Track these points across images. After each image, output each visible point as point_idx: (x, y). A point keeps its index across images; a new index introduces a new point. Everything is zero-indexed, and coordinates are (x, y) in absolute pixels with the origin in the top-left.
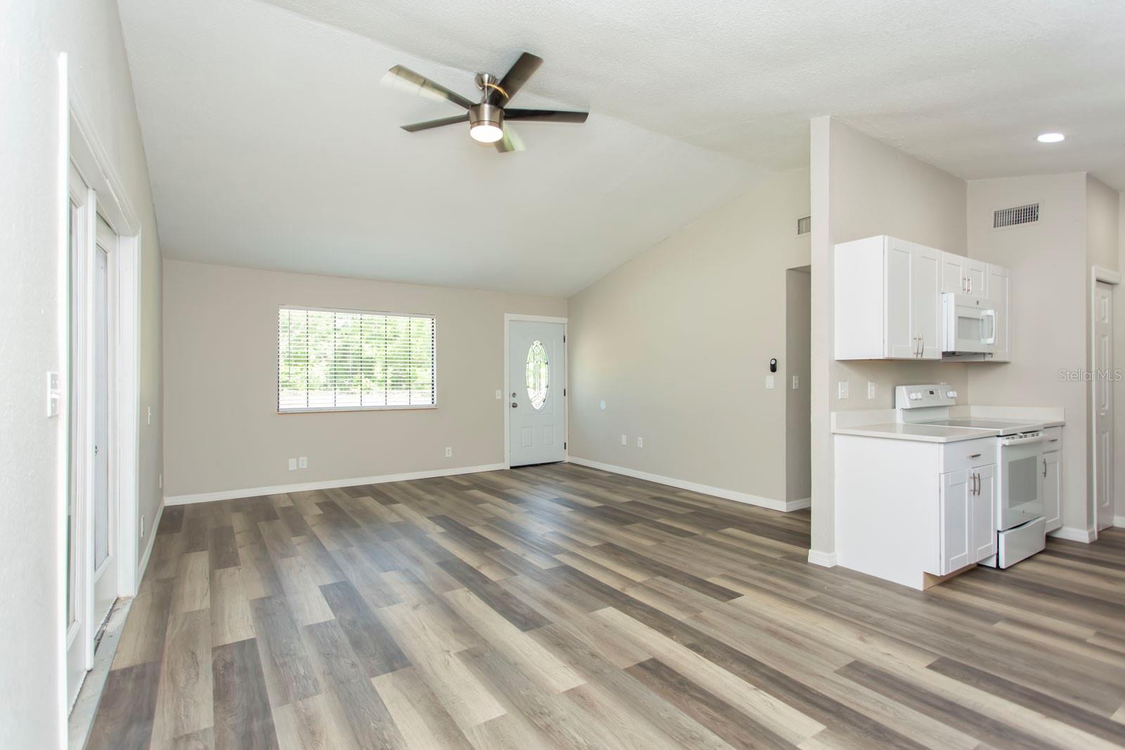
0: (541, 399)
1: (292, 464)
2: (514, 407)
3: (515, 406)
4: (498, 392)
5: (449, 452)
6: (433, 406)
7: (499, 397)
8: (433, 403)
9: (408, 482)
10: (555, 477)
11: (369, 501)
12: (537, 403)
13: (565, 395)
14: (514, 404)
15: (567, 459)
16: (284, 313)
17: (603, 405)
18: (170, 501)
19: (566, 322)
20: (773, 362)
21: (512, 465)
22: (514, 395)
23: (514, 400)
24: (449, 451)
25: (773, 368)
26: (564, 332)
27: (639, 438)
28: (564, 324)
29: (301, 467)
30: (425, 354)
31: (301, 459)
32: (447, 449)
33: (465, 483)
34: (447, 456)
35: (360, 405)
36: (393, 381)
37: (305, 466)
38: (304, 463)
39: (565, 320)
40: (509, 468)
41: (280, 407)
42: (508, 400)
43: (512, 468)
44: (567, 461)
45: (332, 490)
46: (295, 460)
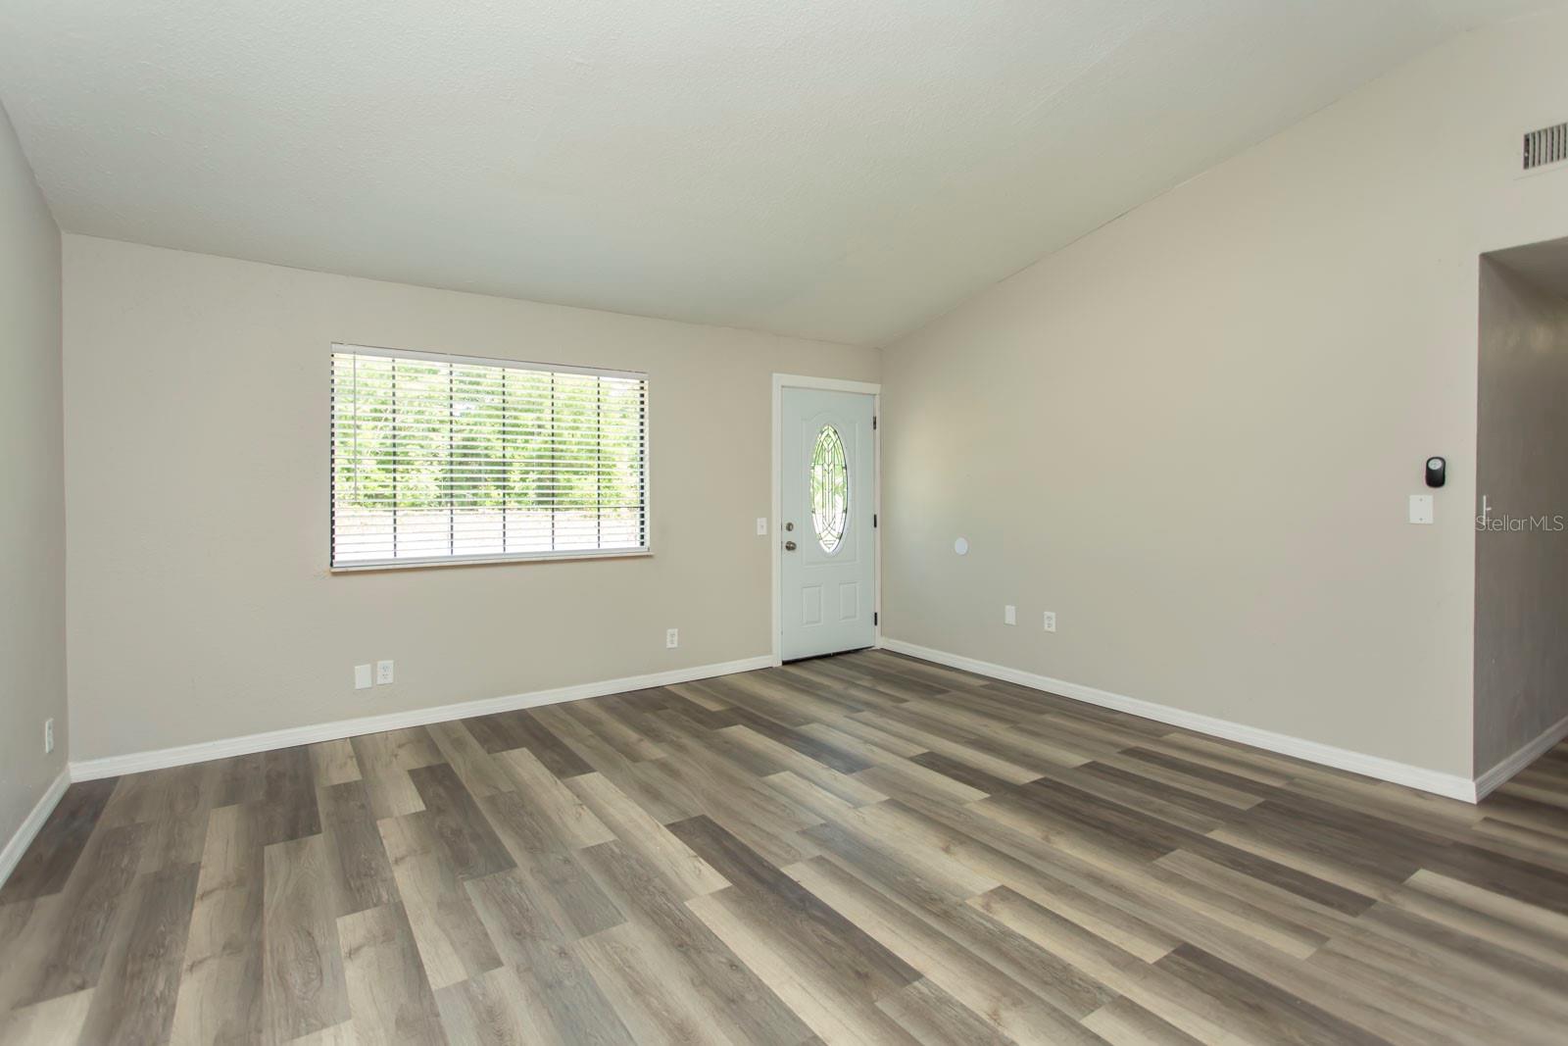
0: (835, 534)
1: (362, 676)
2: (788, 548)
3: (791, 547)
4: (762, 521)
5: (672, 638)
6: (644, 551)
7: (761, 532)
8: (642, 544)
9: (599, 701)
10: (881, 689)
11: (524, 763)
12: (829, 543)
13: (875, 526)
14: (789, 543)
15: (881, 643)
16: (343, 362)
17: (961, 546)
18: (82, 771)
19: (878, 392)
20: (1436, 465)
21: (785, 659)
22: (789, 527)
23: (789, 537)
24: (673, 635)
25: (1435, 479)
26: (874, 412)
27: (1047, 613)
28: (875, 395)
29: (380, 681)
30: (584, 455)
31: (380, 663)
32: (670, 631)
33: (713, 706)
34: (669, 645)
35: (501, 551)
36: (540, 495)
37: (390, 680)
38: (388, 671)
39: (875, 388)
40: (781, 664)
41: (338, 558)
42: (778, 538)
43: (785, 663)
44: (878, 647)
45: (444, 727)
46: (369, 666)
